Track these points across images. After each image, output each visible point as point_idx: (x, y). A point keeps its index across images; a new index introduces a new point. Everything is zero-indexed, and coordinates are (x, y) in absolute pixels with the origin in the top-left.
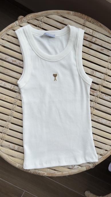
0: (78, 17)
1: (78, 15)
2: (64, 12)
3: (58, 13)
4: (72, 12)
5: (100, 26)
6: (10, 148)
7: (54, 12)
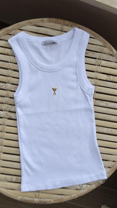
0: (54, 23)
1: (53, 21)
2: (37, 21)
3: (30, 23)
4: (45, 19)
6: (7, 181)
7: (27, 23)
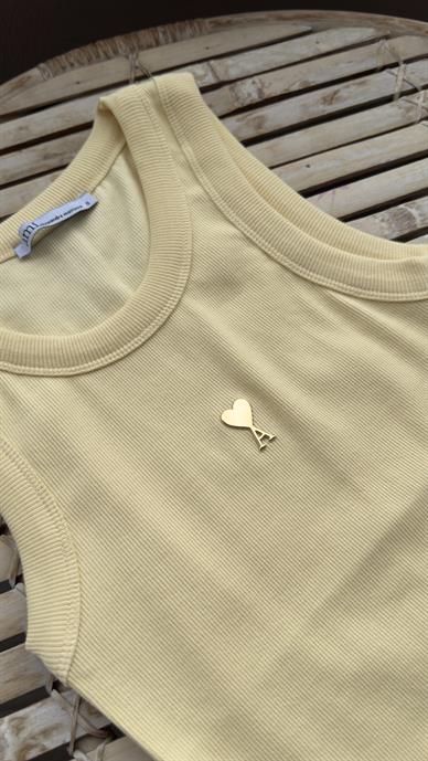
4: (35, 72)
5: (218, 26)
